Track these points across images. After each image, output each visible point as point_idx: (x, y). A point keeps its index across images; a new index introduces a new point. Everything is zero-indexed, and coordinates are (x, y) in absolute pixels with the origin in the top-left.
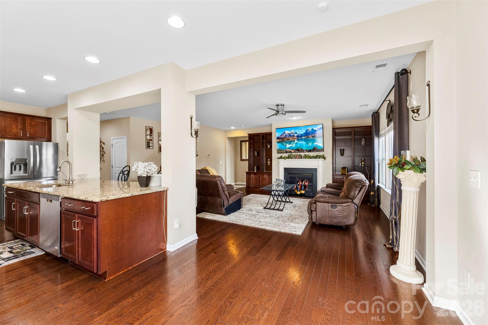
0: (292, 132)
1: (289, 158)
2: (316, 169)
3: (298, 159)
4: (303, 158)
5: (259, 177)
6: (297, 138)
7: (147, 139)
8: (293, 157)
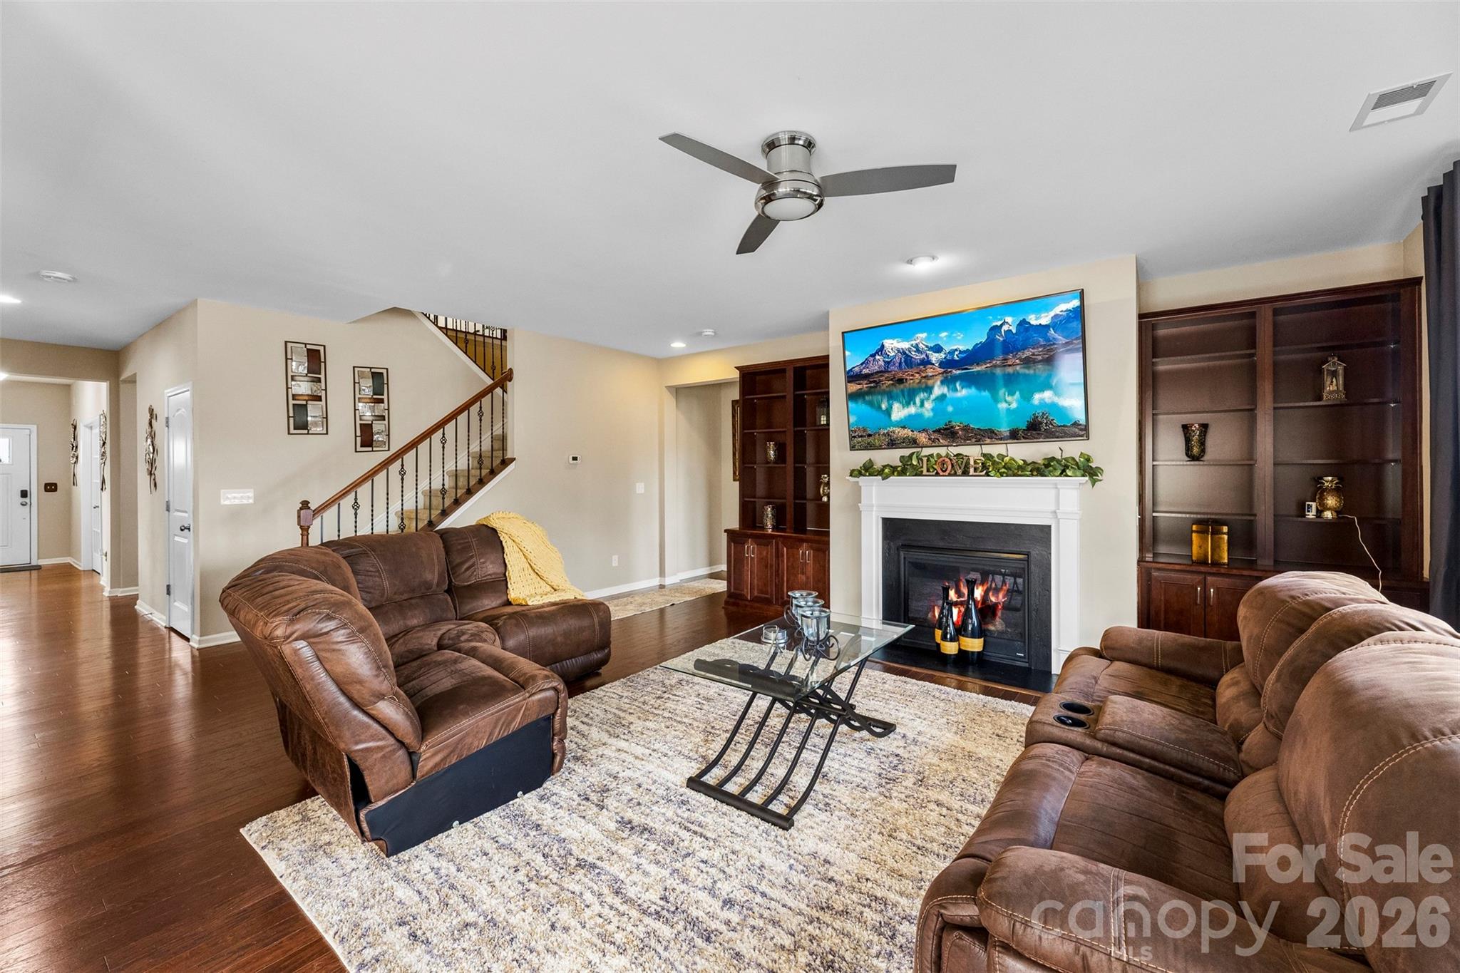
0: (917, 345)
1: (905, 475)
2: (1046, 530)
3: (950, 475)
4: (976, 470)
5: (777, 557)
6: (942, 373)
7: (293, 395)
8: (925, 469)
